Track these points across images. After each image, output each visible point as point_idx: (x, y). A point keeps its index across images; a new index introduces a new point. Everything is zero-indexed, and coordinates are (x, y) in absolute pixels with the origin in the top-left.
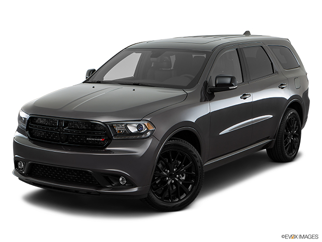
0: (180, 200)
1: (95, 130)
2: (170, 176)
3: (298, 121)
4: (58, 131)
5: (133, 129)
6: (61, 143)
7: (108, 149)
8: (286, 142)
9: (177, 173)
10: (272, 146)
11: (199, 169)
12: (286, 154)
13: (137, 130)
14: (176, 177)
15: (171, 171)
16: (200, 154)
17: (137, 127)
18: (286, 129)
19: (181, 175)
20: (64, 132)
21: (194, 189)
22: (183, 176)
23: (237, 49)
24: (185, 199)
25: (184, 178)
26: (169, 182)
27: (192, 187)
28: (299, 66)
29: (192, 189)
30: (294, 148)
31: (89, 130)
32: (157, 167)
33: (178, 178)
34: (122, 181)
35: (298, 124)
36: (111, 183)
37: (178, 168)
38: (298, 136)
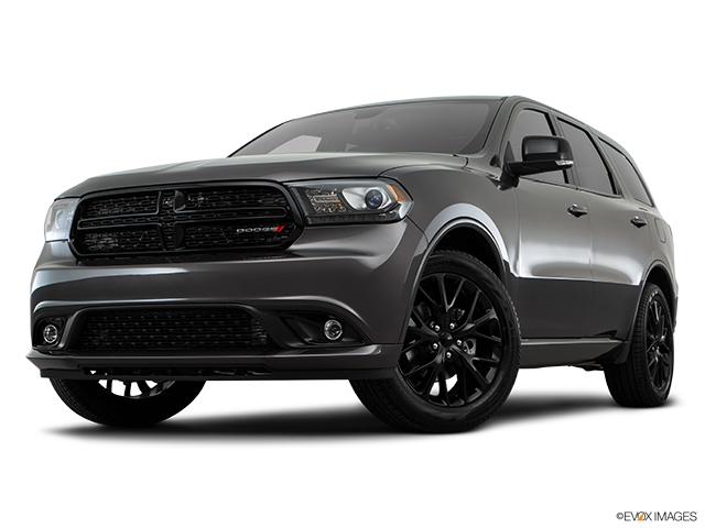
0: (466, 404)
4: (160, 222)
6: (165, 251)
11: (509, 329)
15: (445, 328)
19: (465, 344)
21: (500, 378)
23: (547, 115)
24: (480, 403)
25: (472, 351)
27: (497, 375)
29: (494, 380)
34: (330, 331)
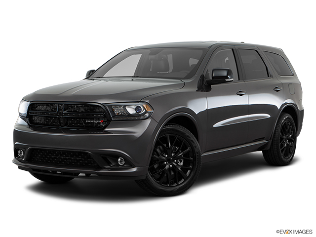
1: (94, 112)
2: (168, 160)
3: (293, 126)
5: (131, 110)
7: (106, 129)
8: (282, 145)
9: (175, 158)
10: (268, 148)
12: (282, 157)
13: (135, 112)
14: (174, 162)
16: (198, 140)
17: (136, 109)
18: (281, 132)
20: (63, 116)
22: (181, 162)
26: (167, 167)
28: (293, 75)
30: (290, 152)
31: (88, 112)
32: (155, 150)
33: (176, 163)
35: (293, 129)
36: (109, 163)
37: (176, 153)
38: (293, 141)
